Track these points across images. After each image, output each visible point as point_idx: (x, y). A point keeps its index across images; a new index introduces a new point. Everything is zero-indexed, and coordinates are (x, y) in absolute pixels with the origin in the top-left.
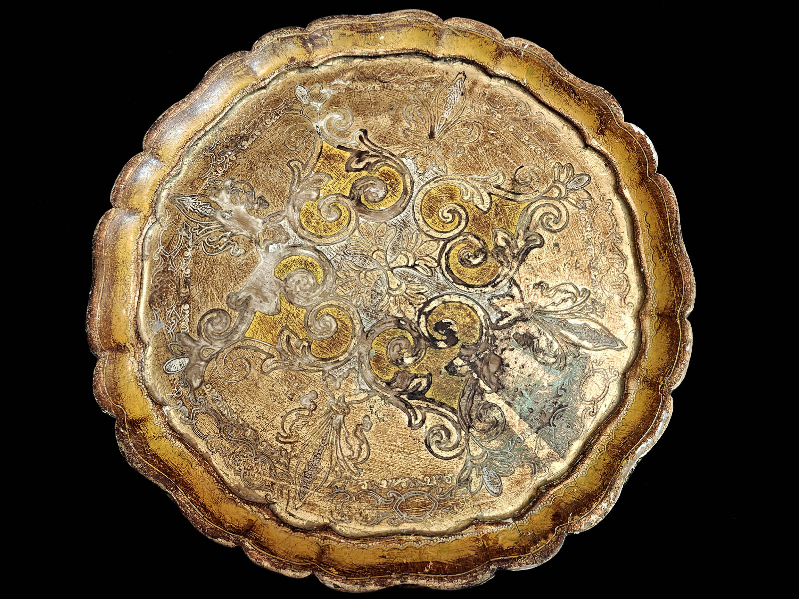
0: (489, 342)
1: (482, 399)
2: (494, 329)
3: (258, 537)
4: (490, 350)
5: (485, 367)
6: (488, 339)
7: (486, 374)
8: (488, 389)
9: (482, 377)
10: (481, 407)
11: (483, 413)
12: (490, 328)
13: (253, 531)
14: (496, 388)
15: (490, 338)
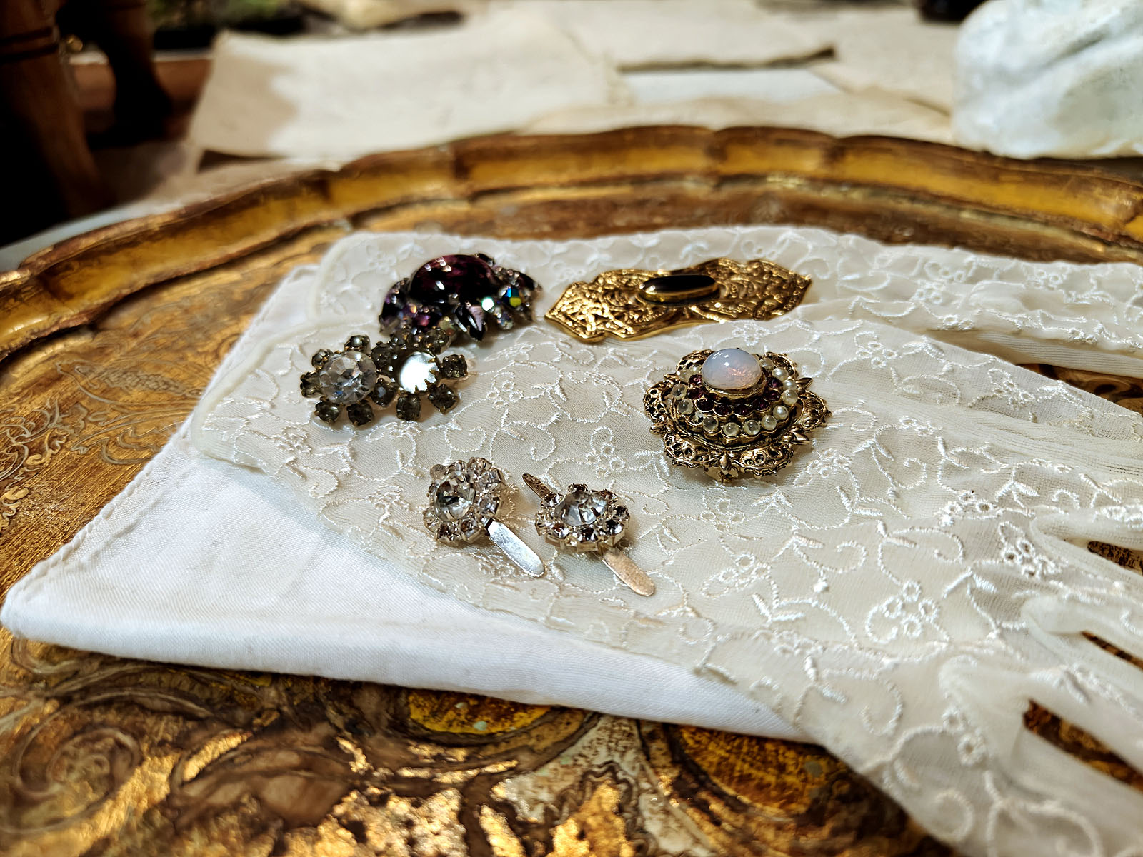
0: (407, 773)
1: (163, 743)
2: (464, 789)
3: (23, 296)
4: (368, 775)
5: (293, 759)
6: (421, 767)
7: (261, 763)
8: (192, 768)
9: (252, 746)
10: (127, 740)
11: (98, 746)
12: (472, 773)
13: (40, 293)
14: (188, 798)
15: (423, 773)
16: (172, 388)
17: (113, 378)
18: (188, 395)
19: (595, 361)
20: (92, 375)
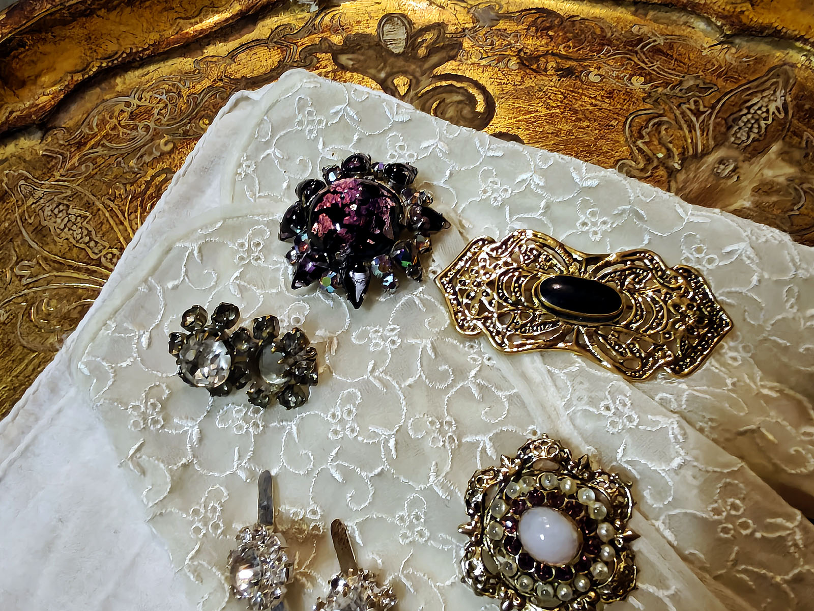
16: (92, 244)
17: (48, 212)
18: (103, 260)
19: (451, 386)
20: (31, 201)
